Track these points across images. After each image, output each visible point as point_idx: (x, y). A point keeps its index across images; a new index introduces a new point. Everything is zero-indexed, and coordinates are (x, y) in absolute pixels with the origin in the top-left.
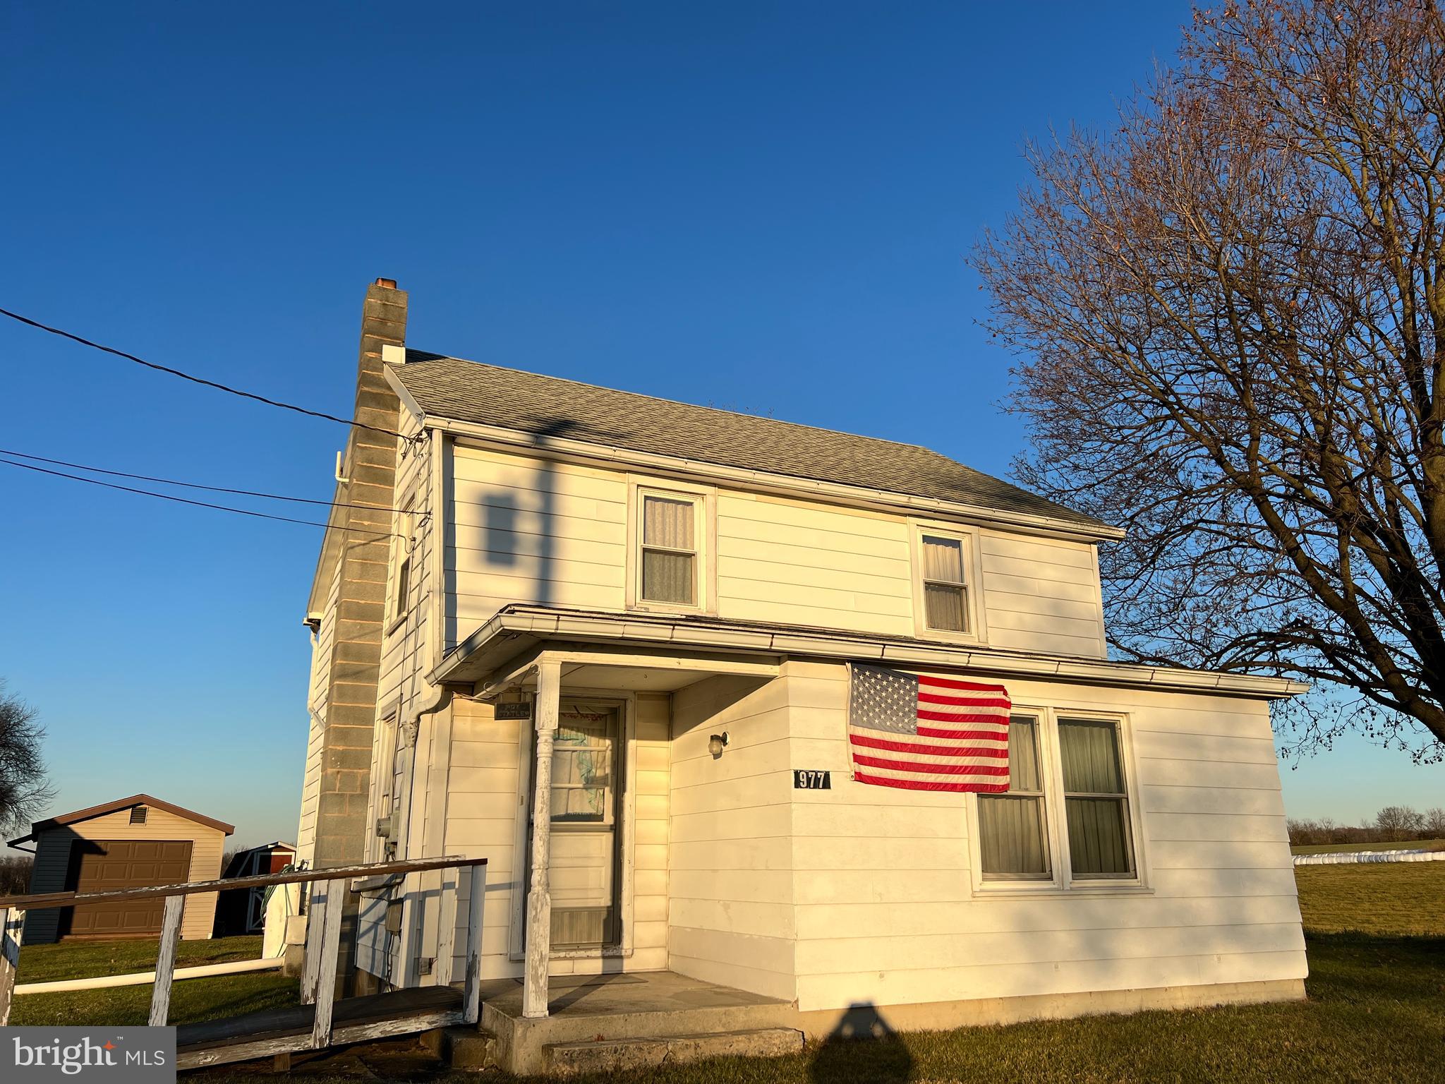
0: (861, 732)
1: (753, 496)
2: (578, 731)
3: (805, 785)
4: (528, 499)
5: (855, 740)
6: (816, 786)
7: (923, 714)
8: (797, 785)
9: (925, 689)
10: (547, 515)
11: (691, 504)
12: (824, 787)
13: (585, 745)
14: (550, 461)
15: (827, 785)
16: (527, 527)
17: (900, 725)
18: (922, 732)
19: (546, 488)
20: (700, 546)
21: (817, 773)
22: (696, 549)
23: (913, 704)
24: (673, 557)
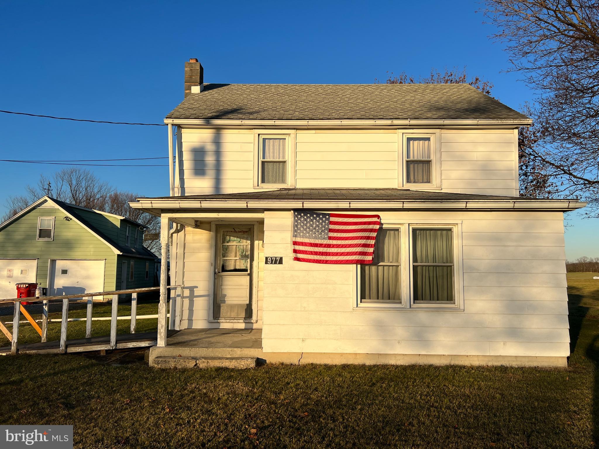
0: (299, 240)
1: (314, 131)
2: (238, 237)
3: (270, 263)
4: (210, 147)
5: (295, 243)
6: (275, 263)
7: (331, 230)
8: (266, 263)
9: (332, 219)
10: (218, 153)
11: (285, 139)
12: (279, 263)
14: (219, 129)
15: (281, 262)
16: (210, 159)
17: (320, 236)
19: (217, 142)
20: (289, 157)
21: (276, 258)
22: (286, 159)
23: (327, 226)
24: (278, 164)
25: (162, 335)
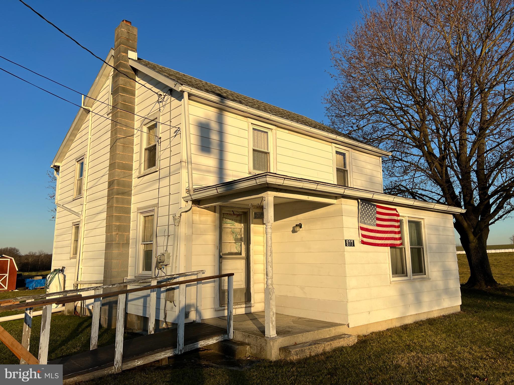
1: (287, 131)
2: (232, 220)
3: (348, 245)
4: (214, 125)
5: (362, 229)
6: (351, 246)
7: (378, 219)
9: (379, 210)
10: (221, 133)
11: (267, 132)
13: (235, 226)
14: (223, 110)
15: (354, 246)
16: (214, 137)
17: (372, 223)
18: (378, 225)
19: (220, 122)
20: (271, 150)
21: (351, 240)
22: (269, 151)
23: (375, 215)
24: (261, 153)
25: (274, 324)
